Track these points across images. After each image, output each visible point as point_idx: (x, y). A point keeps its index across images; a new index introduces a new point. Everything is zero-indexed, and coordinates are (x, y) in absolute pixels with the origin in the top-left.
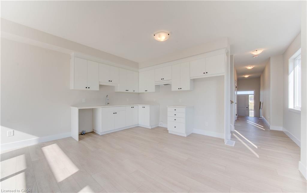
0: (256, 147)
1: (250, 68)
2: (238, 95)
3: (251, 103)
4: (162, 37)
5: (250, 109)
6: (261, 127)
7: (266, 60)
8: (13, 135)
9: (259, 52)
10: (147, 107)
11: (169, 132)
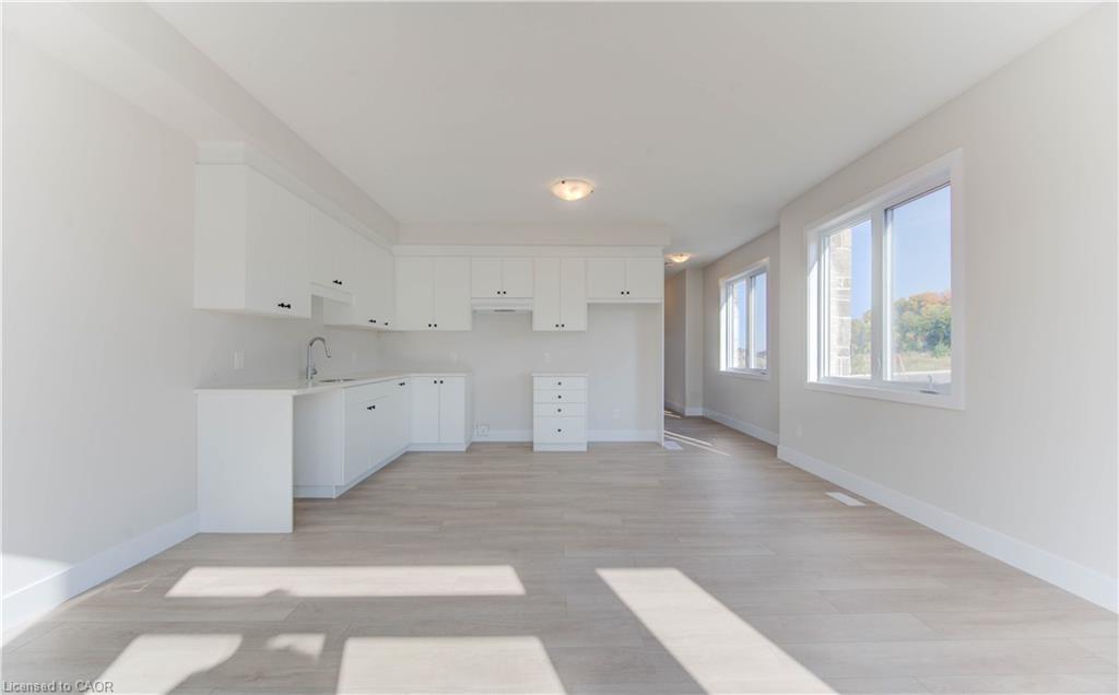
11: (536, 448)
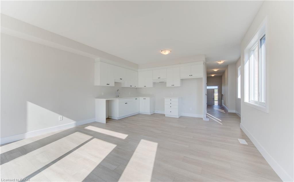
0: (221, 121)
1: (215, 70)
2: (207, 89)
3: (216, 95)
4: (167, 53)
5: (215, 100)
6: (223, 111)
7: (226, 66)
8: (62, 120)
9: (222, 62)
10: (148, 99)
11: (166, 116)
